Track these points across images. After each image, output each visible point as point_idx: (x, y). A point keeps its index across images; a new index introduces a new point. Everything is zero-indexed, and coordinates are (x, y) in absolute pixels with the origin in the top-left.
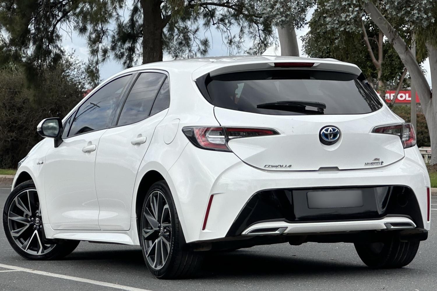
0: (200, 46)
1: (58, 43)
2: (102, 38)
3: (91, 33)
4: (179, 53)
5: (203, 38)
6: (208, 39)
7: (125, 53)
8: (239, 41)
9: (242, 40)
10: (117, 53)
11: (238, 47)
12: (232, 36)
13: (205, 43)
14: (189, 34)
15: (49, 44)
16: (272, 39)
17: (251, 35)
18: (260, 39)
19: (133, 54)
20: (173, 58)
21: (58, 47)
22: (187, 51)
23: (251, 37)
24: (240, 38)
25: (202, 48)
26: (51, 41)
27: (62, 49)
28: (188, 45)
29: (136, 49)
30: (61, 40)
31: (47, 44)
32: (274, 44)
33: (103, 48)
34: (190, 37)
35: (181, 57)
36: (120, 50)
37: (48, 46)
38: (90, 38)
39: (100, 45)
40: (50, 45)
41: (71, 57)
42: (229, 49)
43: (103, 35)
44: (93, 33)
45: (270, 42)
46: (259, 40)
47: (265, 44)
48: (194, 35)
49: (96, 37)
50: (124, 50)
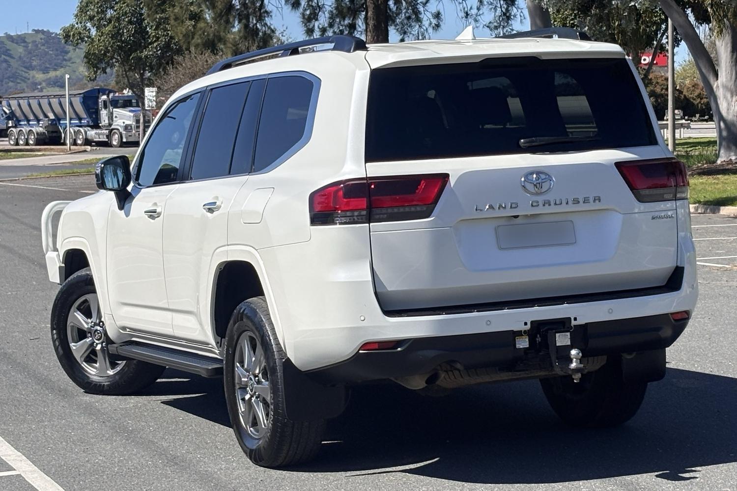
0: (432, 20)
1: (268, 20)
2: (318, 15)
3: (305, 10)
4: (407, 29)
5: (434, 10)
6: (441, 11)
7: (345, 31)
8: (477, 14)
9: (481, 12)
10: (335, 31)
11: (476, 21)
12: (469, 8)
13: (437, 16)
14: (418, 7)
15: (257, 22)
16: (515, 10)
17: (491, 6)
18: (502, 11)
19: (354, 32)
20: (401, 35)
21: (267, 25)
22: (418, 26)
23: (491, 9)
24: (478, 9)
25: (434, 22)
26: (260, 19)
27: (272, 27)
28: (418, 20)
29: (357, 26)
30: (271, 16)
31: (255, 22)
32: (518, 16)
33: (321, 27)
34: (420, 10)
35: (410, 33)
36: (339, 28)
37: (256, 24)
38: (303, 15)
39: (317, 24)
40: (258, 23)
41: (282, 35)
42: (465, 24)
43: (320, 11)
44: (308, 9)
45: (513, 14)
46: (500, 12)
47: (507, 17)
48: (424, 7)
49: (311, 14)
50: (344, 27)
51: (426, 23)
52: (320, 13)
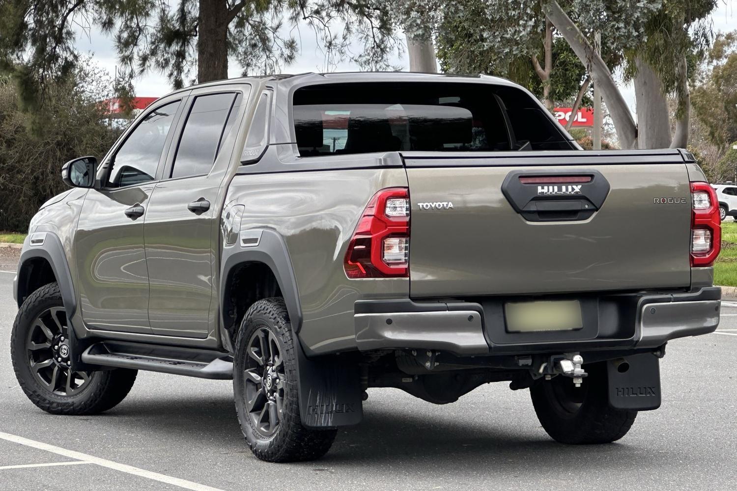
0: (284, 50)
1: (70, 43)
2: (137, 39)
3: (121, 31)
4: (252, 60)
5: (287, 38)
6: (295, 40)
7: (171, 60)
8: (343, 44)
9: (347, 42)
10: (158, 60)
11: (342, 53)
12: (333, 37)
13: (291, 45)
14: (266, 32)
15: (56, 45)
16: (392, 41)
17: (361, 35)
18: (375, 41)
19: (182, 62)
20: (243, 67)
21: (70, 50)
22: (265, 57)
23: (361, 38)
24: (345, 38)
25: (287, 52)
26: (59, 40)
27: (76, 53)
28: (267, 49)
29: (187, 54)
30: (74, 38)
31: (54, 45)
32: (396, 49)
33: (141, 54)
34: (269, 36)
35: (255, 66)
36: (163, 55)
37: (55, 48)
38: (119, 38)
39: (135, 50)
40: (57, 47)
41: (87, 64)
42: (327, 56)
43: (140, 34)
44: (125, 31)
45: (389, 45)
46: (373, 43)
47: (382, 49)
48: (274, 33)
49: (129, 37)
50: (170, 55)
51: (276, 53)
52: (141, 36)
